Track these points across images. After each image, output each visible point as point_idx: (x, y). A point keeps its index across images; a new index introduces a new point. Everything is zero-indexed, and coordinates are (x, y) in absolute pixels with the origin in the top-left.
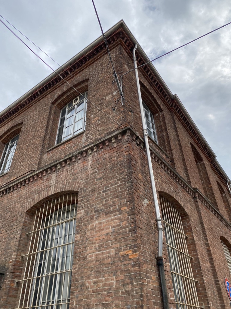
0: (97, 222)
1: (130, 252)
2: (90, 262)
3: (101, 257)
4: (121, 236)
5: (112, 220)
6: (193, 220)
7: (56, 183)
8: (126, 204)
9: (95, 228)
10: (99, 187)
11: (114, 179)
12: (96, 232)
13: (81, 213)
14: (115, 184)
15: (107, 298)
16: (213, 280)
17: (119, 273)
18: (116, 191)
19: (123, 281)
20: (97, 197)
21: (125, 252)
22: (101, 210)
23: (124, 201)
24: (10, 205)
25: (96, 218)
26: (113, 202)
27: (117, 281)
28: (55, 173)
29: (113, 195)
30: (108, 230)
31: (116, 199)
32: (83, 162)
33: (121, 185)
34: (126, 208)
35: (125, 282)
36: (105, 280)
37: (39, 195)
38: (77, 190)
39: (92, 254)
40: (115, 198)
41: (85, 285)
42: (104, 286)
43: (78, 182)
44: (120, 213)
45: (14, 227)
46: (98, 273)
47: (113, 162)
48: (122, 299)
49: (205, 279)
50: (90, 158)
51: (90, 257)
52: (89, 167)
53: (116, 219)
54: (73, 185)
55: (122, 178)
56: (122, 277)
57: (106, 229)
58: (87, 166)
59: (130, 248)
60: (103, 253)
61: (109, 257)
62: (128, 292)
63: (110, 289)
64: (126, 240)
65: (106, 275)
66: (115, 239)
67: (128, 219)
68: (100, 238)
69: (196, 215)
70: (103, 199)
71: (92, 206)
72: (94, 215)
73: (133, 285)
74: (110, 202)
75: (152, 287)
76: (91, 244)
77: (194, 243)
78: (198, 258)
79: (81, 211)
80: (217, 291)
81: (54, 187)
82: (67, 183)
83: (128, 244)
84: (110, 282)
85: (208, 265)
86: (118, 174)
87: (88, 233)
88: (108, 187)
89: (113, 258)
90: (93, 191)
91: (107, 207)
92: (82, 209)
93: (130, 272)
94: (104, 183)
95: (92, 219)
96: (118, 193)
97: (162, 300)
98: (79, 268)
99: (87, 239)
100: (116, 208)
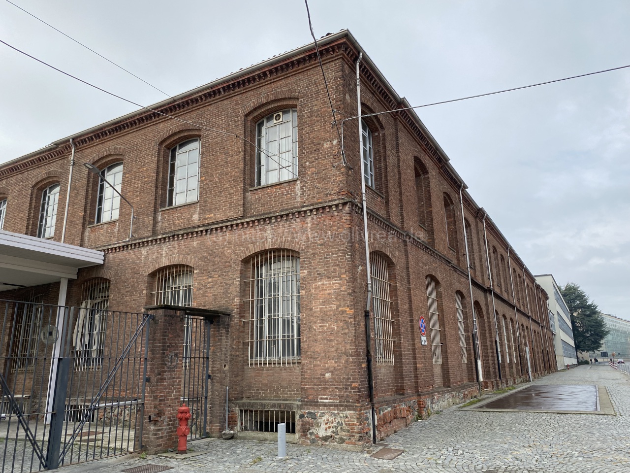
0: (320, 283)
1: (348, 309)
2: (315, 312)
3: (325, 310)
4: (340, 297)
5: (333, 283)
6: (398, 268)
7: (273, 237)
8: (345, 273)
9: (319, 287)
10: (320, 253)
11: (334, 248)
12: (320, 291)
13: (304, 273)
14: (336, 254)
15: (330, 337)
16: (408, 319)
17: (339, 322)
18: (337, 260)
19: (342, 327)
20: (319, 262)
21: (344, 308)
22: (323, 274)
23: (343, 271)
24: (217, 249)
25: (319, 279)
26: (334, 269)
27: (337, 327)
28: (269, 225)
29: (334, 263)
30: (330, 291)
31: (337, 267)
32: (301, 222)
33: (341, 256)
34: (345, 276)
35: (344, 328)
36: (329, 325)
37: (254, 245)
38: (297, 250)
39: (317, 307)
40: (335, 266)
41: (312, 327)
42: (328, 329)
43: (298, 242)
44: (340, 280)
45: (230, 274)
46: (323, 320)
47: (334, 232)
48: (341, 337)
49: (400, 319)
50: (309, 219)
51: (315, 309)
52: (309, 230)
53: (336, 283)
54: (293, 245)
55: (343, 250)
56: (341, 324)
57: (329, 290)
58: (306, 227)
59: (348, 306)
60: (326, 307)
61: (331, 311)
62: (346, 334)
63: (332, 331)
64: (344, 300)
65: (329, 322)
66: (336, 298)
67: (346, 285)
68: (324, 296)
69: (404, 261)
70: (325, 264)
71: (315, 269)
72: (317, 277)
73: (349, 330)
74: (332, 269)
75: (361, 331)
76: (315, 299)
77: (396, 290)
78: (398, 303)
79: (304, 271)
80: (411, 327)
81: (270, 241)
82: (285, 240)
83: (346, 303)
84: (332, 327)
85: (406, 307)
86: (338, 245)
87: (313, 291)
88: (329, 255)
89: (334, 311)
90: (315, 254)
91: (329, 273)
92: (305, 270)
93: (348, 322)
94: (326, 250)
95: (315, 280)
96: (339, 262)
97: (367, 338)
98: (306, 316)
99: (311, 295)
100: (336, 275)
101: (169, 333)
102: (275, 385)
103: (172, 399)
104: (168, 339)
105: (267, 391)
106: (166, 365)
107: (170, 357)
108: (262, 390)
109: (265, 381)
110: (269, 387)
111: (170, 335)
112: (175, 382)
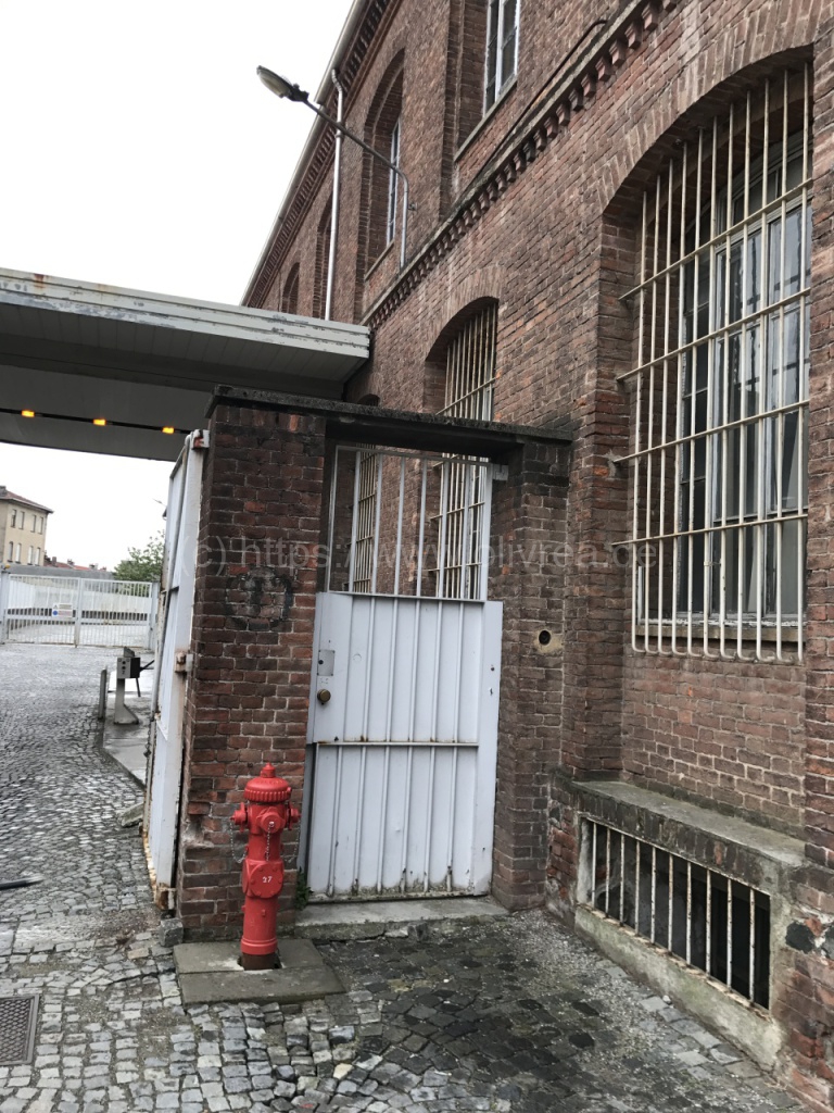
7: (705, 46)
24: (546, 206)
38: (804, 42)
45: (574, 282)
54: (785, 24)
81: (695, 70)
82: (752, 23)
101: (245, 494)
102: (721, 738)
103: (264, 745)
104: (240, 519)
105: (692, 758)
106: (229, 611)
107: (250, 584)
108: (677, 754)
109: (686, 718)
110: (699, 746)
111: (249, 505)
112: (277, 679)
